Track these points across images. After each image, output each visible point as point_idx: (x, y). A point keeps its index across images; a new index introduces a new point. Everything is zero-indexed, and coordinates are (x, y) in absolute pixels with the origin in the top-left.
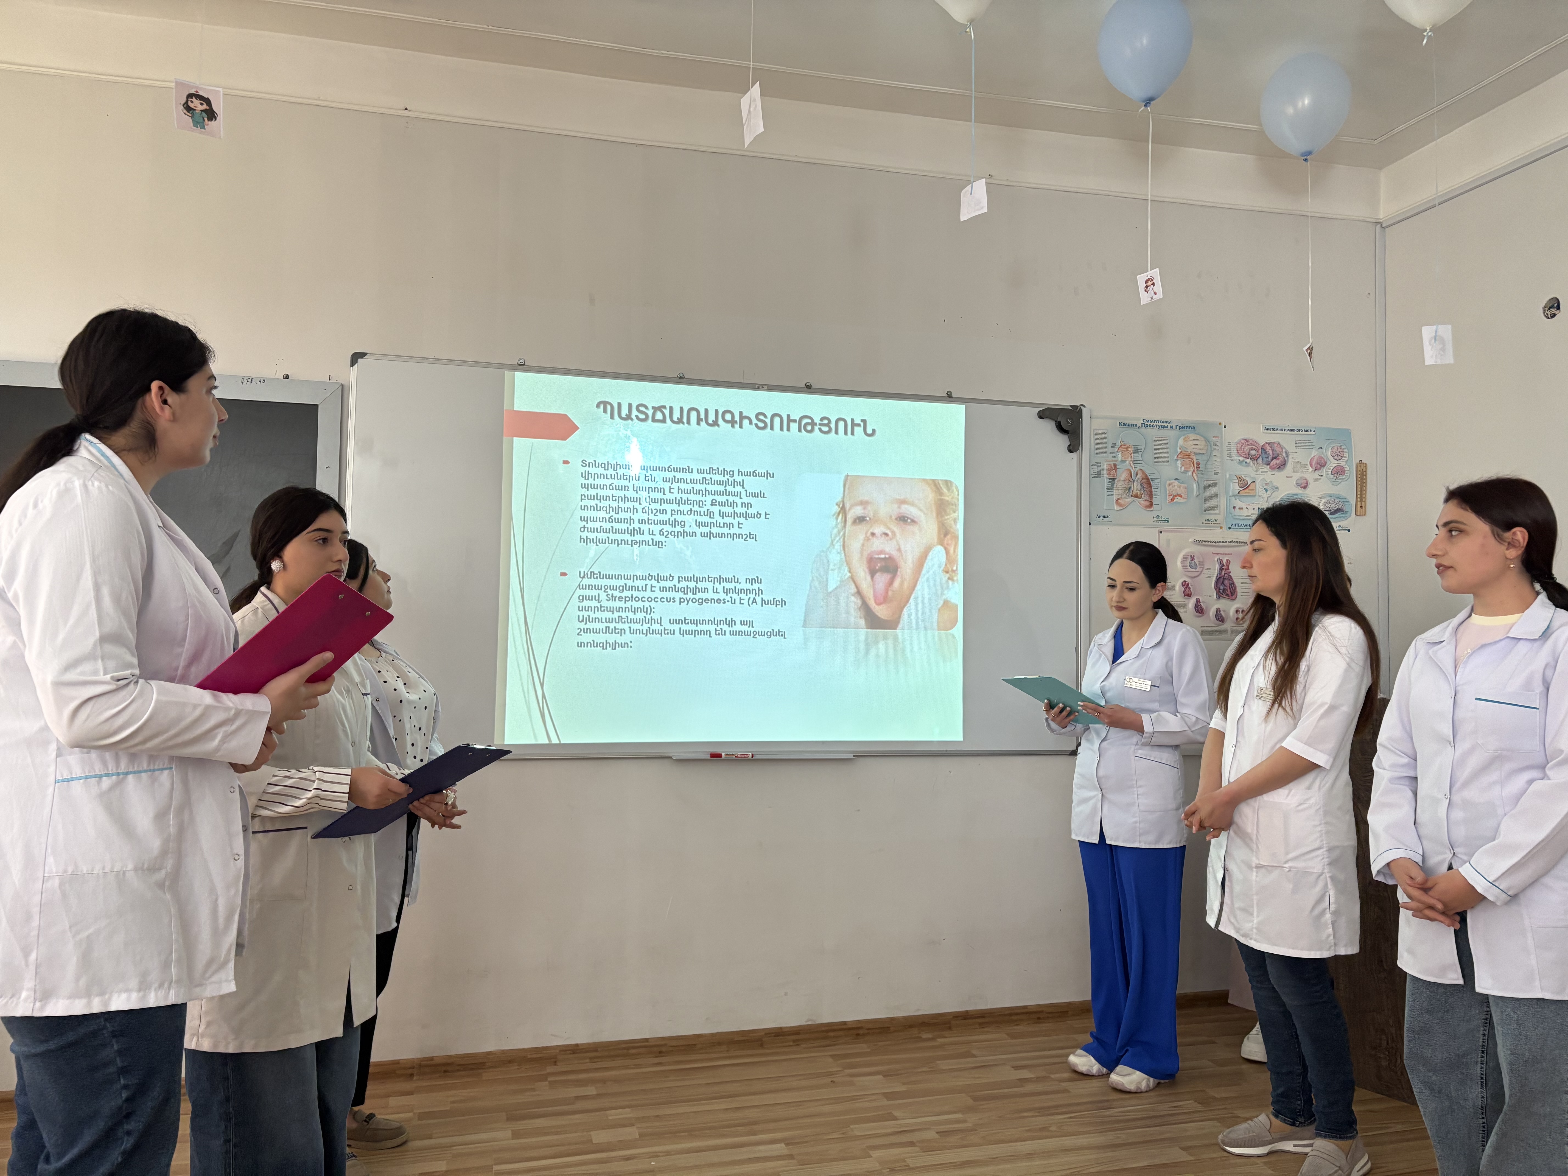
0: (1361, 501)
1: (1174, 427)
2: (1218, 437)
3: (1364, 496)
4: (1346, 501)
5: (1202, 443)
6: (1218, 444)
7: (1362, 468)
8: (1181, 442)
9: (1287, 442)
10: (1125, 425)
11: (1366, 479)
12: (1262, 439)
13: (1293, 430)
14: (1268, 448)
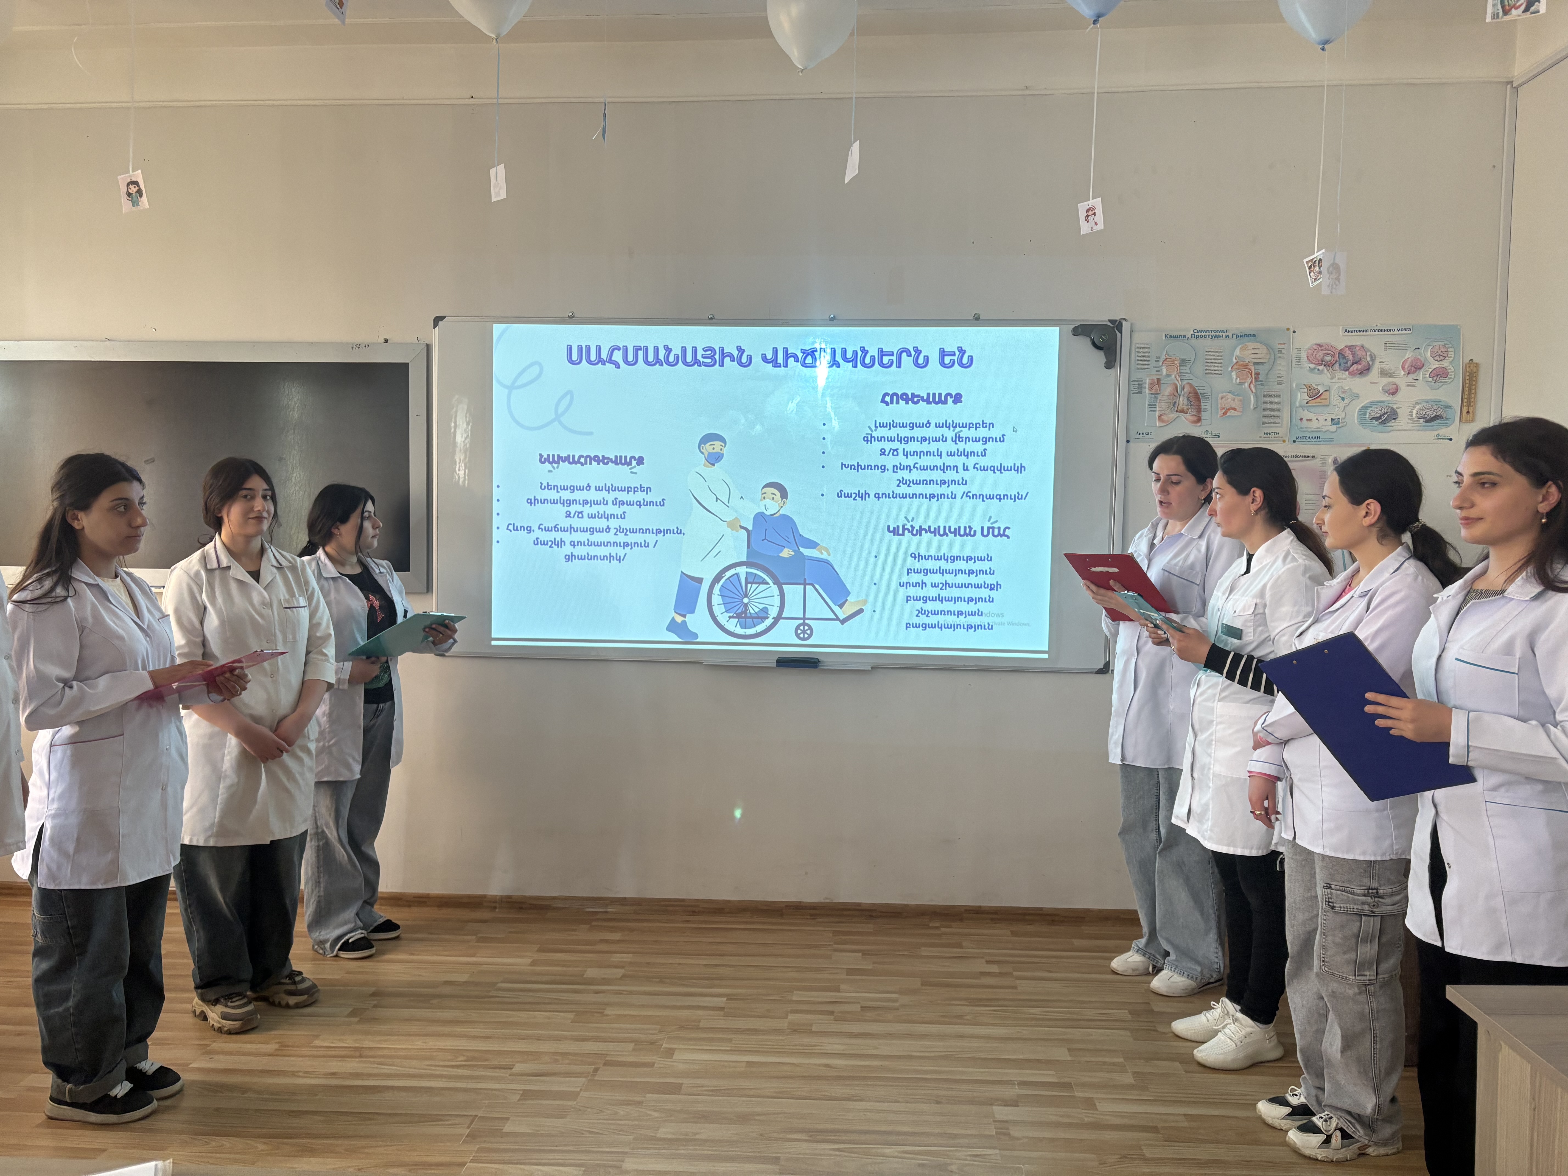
0: (1469, 405)
1: (1230, 335)
2: (1284, 344)
3: (1472, 400)
4: (1447, 407)
5: (1263, 350)
6: (1283, 351)
7: (1472, 368)
8: (1237, 352)
9: (1373, 344)
10: (1171, 337)
11: (1476, 381)
12: (1341, 342)
13: (1382, 331)
14: (1348, 353)
